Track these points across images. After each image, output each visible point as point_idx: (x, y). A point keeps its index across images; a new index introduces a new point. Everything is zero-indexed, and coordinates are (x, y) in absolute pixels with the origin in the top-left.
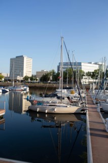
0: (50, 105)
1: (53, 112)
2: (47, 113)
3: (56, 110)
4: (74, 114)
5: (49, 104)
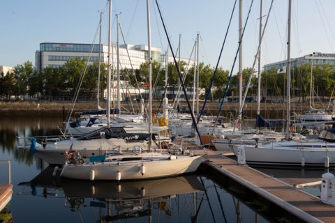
0: (124, 160)
1: (138, 175)
2: (122, 181)
3: (145, 170)
4: (185, 175)
5: (122, 157)
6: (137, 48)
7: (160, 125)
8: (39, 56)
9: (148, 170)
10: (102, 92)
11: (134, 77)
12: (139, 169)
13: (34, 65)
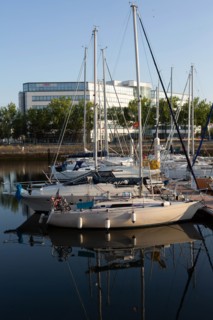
0: (113, 206)
1: (129, 223)
2: (112, 229)
3: (135, 217)
4: (179, 222)
5: (111, 203)
6: (125, 85)
7: (152, 168)
8: (23, 97)
9: (139, 217)
10: (88, 133)
11: (123, 116)
12: (130, 216)
13: (17, 107)
